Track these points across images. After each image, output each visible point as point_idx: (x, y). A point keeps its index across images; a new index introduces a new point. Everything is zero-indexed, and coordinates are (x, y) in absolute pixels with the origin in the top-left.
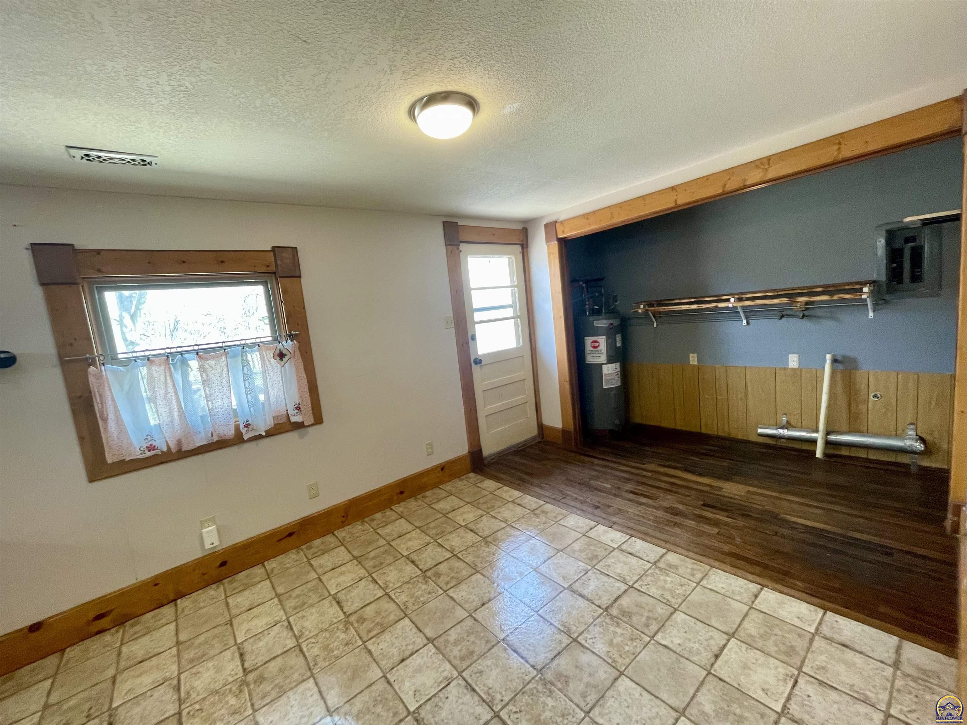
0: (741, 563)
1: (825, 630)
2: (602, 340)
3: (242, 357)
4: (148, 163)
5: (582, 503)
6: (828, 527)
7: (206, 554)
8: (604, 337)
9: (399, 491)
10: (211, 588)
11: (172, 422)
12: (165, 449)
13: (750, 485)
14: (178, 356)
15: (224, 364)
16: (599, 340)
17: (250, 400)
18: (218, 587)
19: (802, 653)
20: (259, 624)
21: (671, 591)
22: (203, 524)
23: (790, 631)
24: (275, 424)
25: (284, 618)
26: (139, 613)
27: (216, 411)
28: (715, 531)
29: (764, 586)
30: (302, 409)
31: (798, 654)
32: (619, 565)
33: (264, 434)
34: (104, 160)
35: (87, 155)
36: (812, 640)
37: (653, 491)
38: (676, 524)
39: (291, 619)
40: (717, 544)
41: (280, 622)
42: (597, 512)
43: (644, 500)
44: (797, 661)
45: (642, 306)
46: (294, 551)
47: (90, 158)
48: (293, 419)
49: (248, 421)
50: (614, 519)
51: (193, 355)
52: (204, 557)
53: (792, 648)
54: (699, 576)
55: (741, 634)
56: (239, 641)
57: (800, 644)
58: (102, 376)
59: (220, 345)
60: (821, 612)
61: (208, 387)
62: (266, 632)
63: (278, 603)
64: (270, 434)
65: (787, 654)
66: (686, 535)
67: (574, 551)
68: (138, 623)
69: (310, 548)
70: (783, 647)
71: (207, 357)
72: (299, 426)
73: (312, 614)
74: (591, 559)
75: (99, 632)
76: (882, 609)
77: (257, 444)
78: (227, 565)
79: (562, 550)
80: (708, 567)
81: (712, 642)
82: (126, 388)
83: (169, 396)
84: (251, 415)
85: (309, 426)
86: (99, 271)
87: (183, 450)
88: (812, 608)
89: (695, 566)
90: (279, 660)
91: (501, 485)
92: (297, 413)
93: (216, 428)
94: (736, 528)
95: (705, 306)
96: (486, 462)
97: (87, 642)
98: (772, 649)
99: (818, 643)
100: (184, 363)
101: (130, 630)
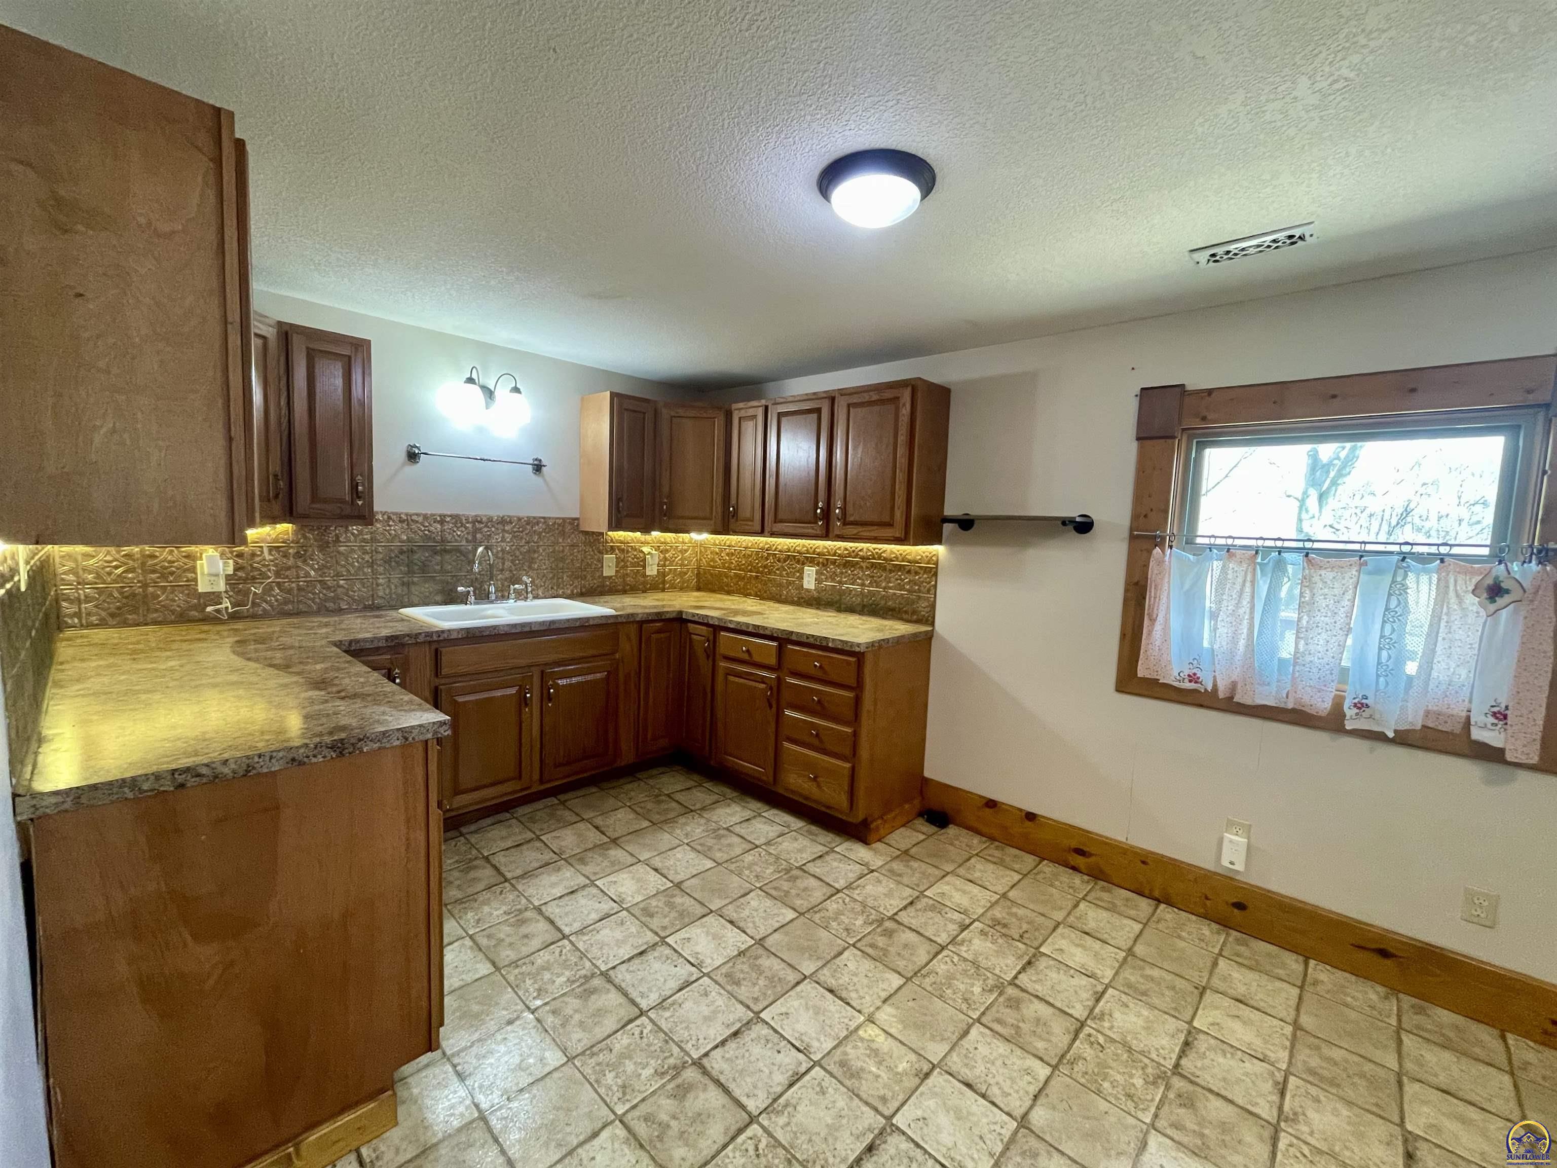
3: (1395, 576)
4: (1300, 237)
10: (1209, 925)
11: (1232, 653)
12: (1209, 689)
14: (1273, 554)
15: (1350, 583)
17: (1384, 661)
18: (1218, 933)
20: (1078, 956)
24: (1424, 726)
25: (1106, 981)
26: (1115, 881)
27: (1308, 658)
33: (1391, 735)
34: (1236, 254)
35: (1213, 255)
39: (1110, 991)
41: (1097, 979)
46: (1380, 989)
47: (1218, 258)
51: (1298, 557)
52: (1215, 873)
56: (1042, 950)
58: (1164, 561)
59: (1356, 547)
61: (1308, 616)
62: (1072, 971)
63: (1120, 960)
64: (1403, 739)
68: (1109, 891)
69: (1420, 1011)
71: (1321, 564)
73: (1139, 1015)
75: (1074, 868)
77: (1372, 750)
82: (1187, 586)
83: (1241, 611)
86: (1204, 419)
90: (1050, 1010)
93: (1300, 687)
97: (1061, 868)
100: (1280, 566)
101: (1100, 893)
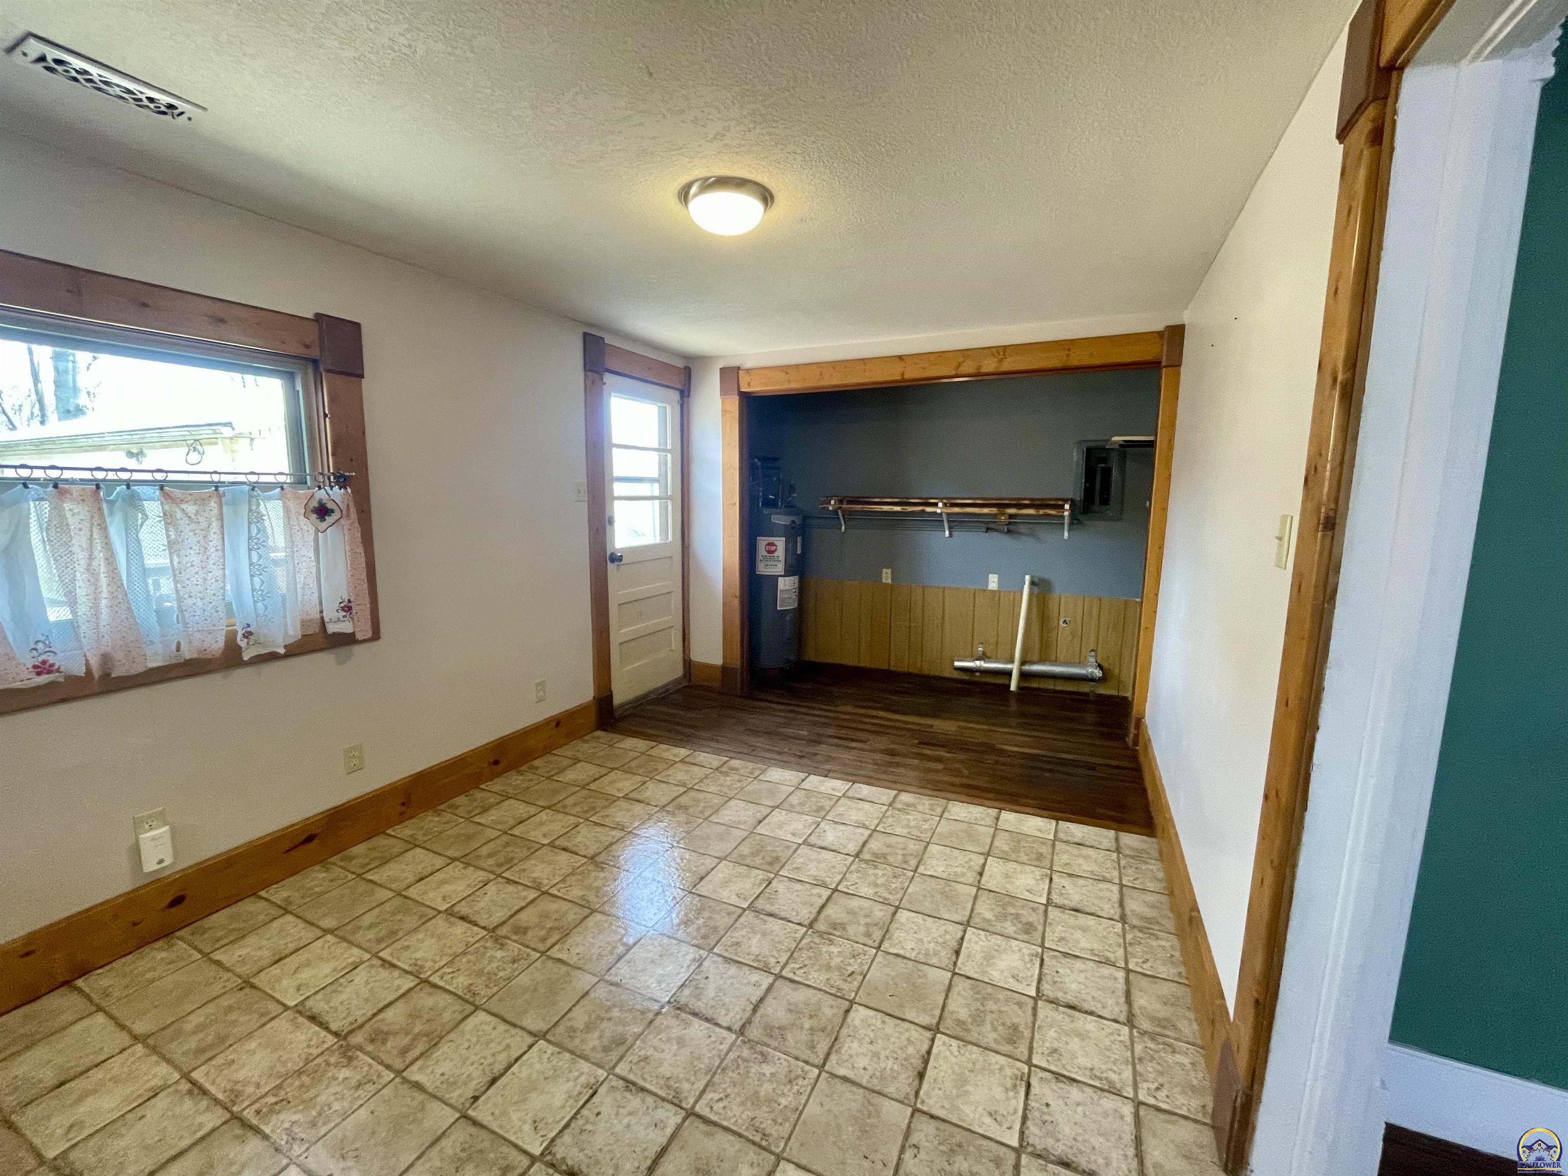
0: (977, 792)
1: (1061, 835)
2: (780, 543)
5: (779, 753)
6: (1039, 752)
7: (146, 882)
8: (784, 539)
9: (492, 760)
13: (958, 720)
16: (776, 543)
19: (1049, 856)
21: (918, 828)
22: (138, 825)
23: (1034, 842)
28: (940, 766)
29: (1001, 809)
30: (354, 611)
31: (1045, 858)
32: (853, 812)
36: (1053, 846)
37: (860, 735)
38: (898, 765)
40: (947, 778)
42: (802, 761)
43: (854, 744)
44: (1047, 863)
45: (833, 502)
48: (332, 628)
49: (248, 626)
50: (827, 767)
53: (1041, 854)
54: (939, 810)
55: (995, 851)
57: (1045, 850)
60: (1054, 822)
65: (1038, 859)
66: (913, 774)
67: (792, 806)
70: (1033, 856)
72: (348, 640)
74: (817, 811)
76: (1100, 810)
78: (186, 902)
79: (777, 807)
80: (945, 801)
81: (972, 863)
84: (257, 615)
85: (364, 641)
87: (113, 675)
88: (1046, 820)
89: (932, 802)
91: (654, 744)
92: (344, 617)
94: (961, 762)
95: (910, 509)
96: (617, 714)
98: (1024, 858)
99: (1059, 846)
